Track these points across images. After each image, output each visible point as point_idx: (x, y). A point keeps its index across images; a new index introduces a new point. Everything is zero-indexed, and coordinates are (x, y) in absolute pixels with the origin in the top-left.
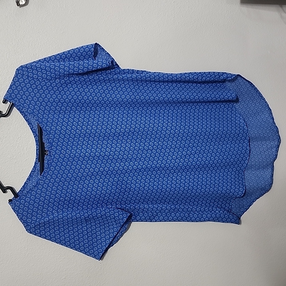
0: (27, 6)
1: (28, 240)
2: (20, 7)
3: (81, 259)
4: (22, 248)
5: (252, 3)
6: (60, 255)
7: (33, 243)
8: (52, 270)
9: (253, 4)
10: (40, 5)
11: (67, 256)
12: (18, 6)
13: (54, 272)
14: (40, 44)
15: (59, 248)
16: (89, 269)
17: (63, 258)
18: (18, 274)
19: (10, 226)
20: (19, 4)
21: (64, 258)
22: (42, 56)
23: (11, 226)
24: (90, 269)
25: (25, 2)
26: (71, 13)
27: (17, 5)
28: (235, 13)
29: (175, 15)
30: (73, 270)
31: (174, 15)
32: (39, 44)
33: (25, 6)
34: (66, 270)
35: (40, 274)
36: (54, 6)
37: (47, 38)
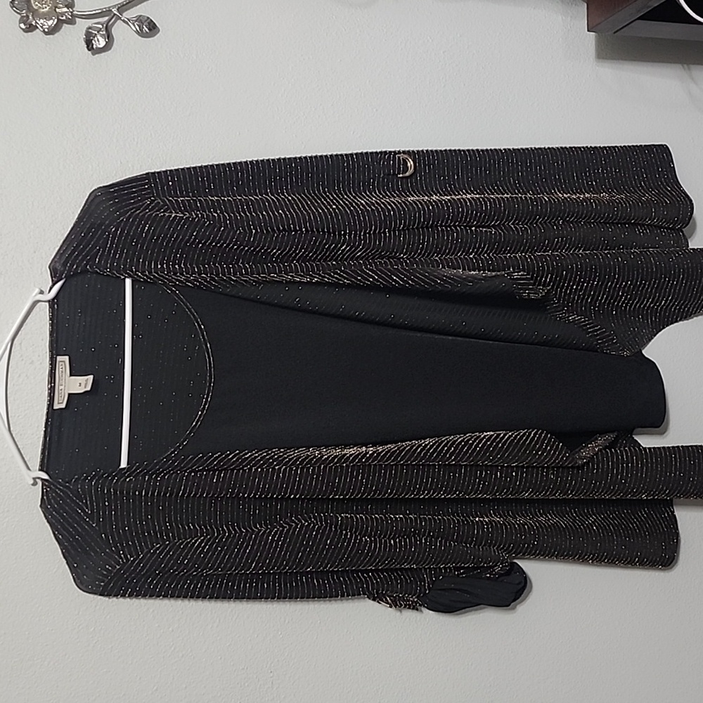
0: (110, 52)
1: (98, 607)
2: (93, 54)
3: (223, 659)
4: (81, 627)
5: (622, 59)
6: (173, 648)
7: (108, 617)
8: (154, 687)
9: (626, 60)
10: (139, 52)
11: (190, 650)
12: (89, 50)
13: (157, 690)
14: (136, 140)
15: (171, 629)
16: (244, 684)
17: (181, 655)
18: (71, 694)
19: (55, 570)
20: (93, 45)
21: (183, 656)
22: (141, 166)
23: (55, 572)
24: (246, 684)
25: (105, 43)
26: (210, 70)
27: (88, 47)
28: (584, 81)
29: (446, 81)
30: (205, 687)
31: (444, 80)
32: (134, 139)
33: (104, 51)
34: (186, 687)
35: (124, 695)
36: (170, 54)
37: (153, 127)
